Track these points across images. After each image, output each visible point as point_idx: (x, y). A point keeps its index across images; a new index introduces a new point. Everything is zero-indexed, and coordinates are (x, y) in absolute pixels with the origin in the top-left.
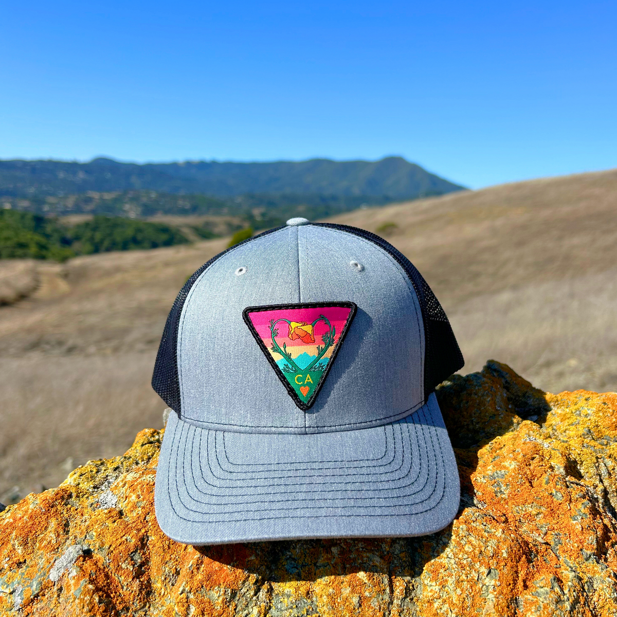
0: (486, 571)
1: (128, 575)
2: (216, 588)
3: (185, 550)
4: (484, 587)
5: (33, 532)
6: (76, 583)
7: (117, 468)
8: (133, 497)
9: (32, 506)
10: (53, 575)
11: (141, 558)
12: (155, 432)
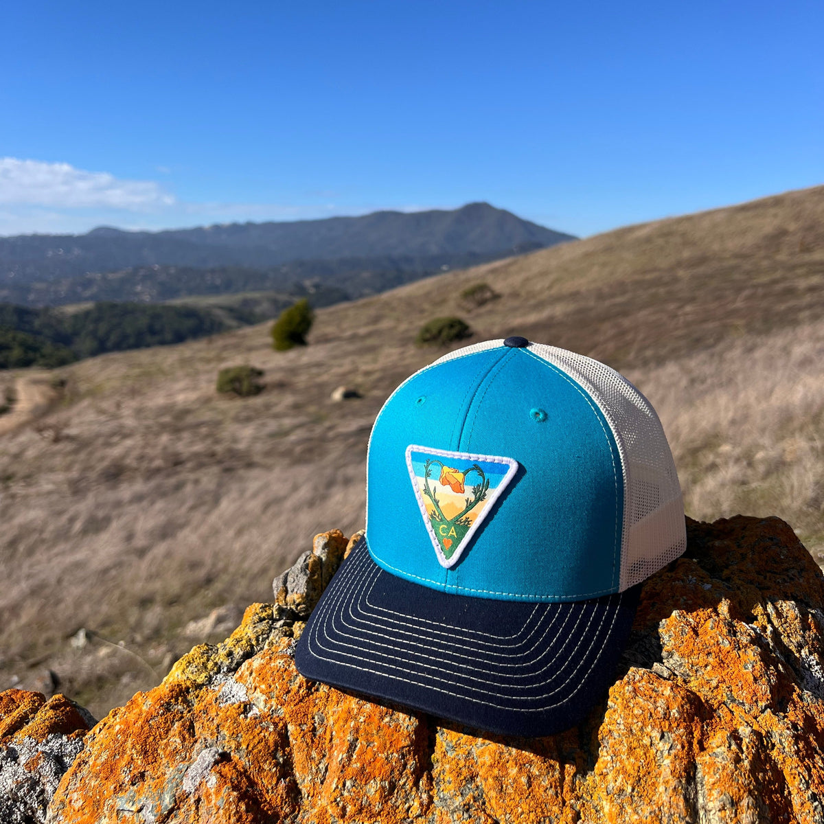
0: (659, 736)
1: (272, 777)
2: (372, 782)
3: (330, 742)
4: (659, 752)
5: (151, 738)
6: (218, 791)
7: (230, 654)
8: (263, 687)
9: (144, 708)
10: (188, 786)
11: (283, 756)
12: (266, 606)
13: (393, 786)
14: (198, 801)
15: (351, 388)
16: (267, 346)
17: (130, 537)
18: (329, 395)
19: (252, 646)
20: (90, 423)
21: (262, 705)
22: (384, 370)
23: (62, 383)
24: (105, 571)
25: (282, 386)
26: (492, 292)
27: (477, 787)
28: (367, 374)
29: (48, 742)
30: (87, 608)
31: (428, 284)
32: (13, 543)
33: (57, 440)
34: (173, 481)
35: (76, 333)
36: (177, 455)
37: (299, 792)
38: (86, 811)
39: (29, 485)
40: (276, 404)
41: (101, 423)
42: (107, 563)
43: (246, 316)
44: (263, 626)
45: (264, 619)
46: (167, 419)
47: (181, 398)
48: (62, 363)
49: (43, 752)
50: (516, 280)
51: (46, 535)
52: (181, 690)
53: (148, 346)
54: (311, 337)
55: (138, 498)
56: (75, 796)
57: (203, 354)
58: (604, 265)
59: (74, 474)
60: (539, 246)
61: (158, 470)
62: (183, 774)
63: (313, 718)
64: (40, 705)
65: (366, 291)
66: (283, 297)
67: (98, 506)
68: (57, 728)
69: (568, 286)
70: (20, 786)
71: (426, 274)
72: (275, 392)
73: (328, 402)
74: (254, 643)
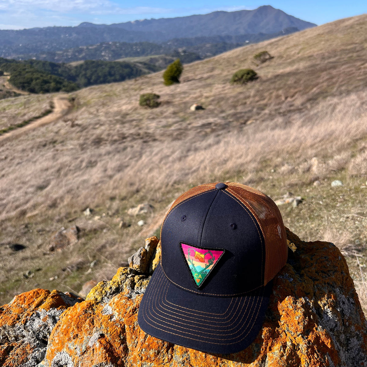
1: (118, 344)
2: (151, 350)
3: (139, 333)
4: (254, 350)
5: (80, 323)
6: (99, 349)
7: (111, 288)
8: (117, 309)
9: (78, 311)
10: (90, 344)
11: (123, 336)
12: (125, 269)
13: (159, 352)
14: (93, 350)
15: (199, 104)
16: (161, 83)
17: (105, 170)
18: (189, 108)
19: (119, 285)
20: (86, 118)
21: (117, 316)
22: (214, 96)
23: (73, 99)
24: (96, 184)
25: (168, 103)
26: (269, 55)
27: (188, 355)
28: (207, 97)
29: (50, 311)
30: (89, 200)
31: (238, 50)
32: (59, 171)
33: (73, 126)
34: (122, 146)
35: (78, 76)
36: (123, 134)
37: (128, 349)
38: (59, 344)
39: (63, 145)
40: (165, 112)
41: (90, 118)
42: (97, 181)
43: (152, 68)
44: (123, 277)
45: (124, 274)
46: (118, 118)
47: (124, 108)
48: (73, 90)
49: (48, 315)
50: (282, 49)
51: (71, 168)
52: (91, 305)
53: (109, 82)
54: (181, 79)
55: (109, 153)
56: (56, 338)
57: (133, 87)
58: (328, 40)
59: (81, 141)
60: (295, 30)
61: (115, 141)
62: (89, 339)
63: (134, 323)
64: (48, 295)
65: (208, 54)
66: (169, 58)
67: (92, 156)
68: (53, 306)
69: (307, 53)
70: (41, 327)
71: (238, 45)
72: (165, 106)
73: (189, 111)
74: (120, 283)
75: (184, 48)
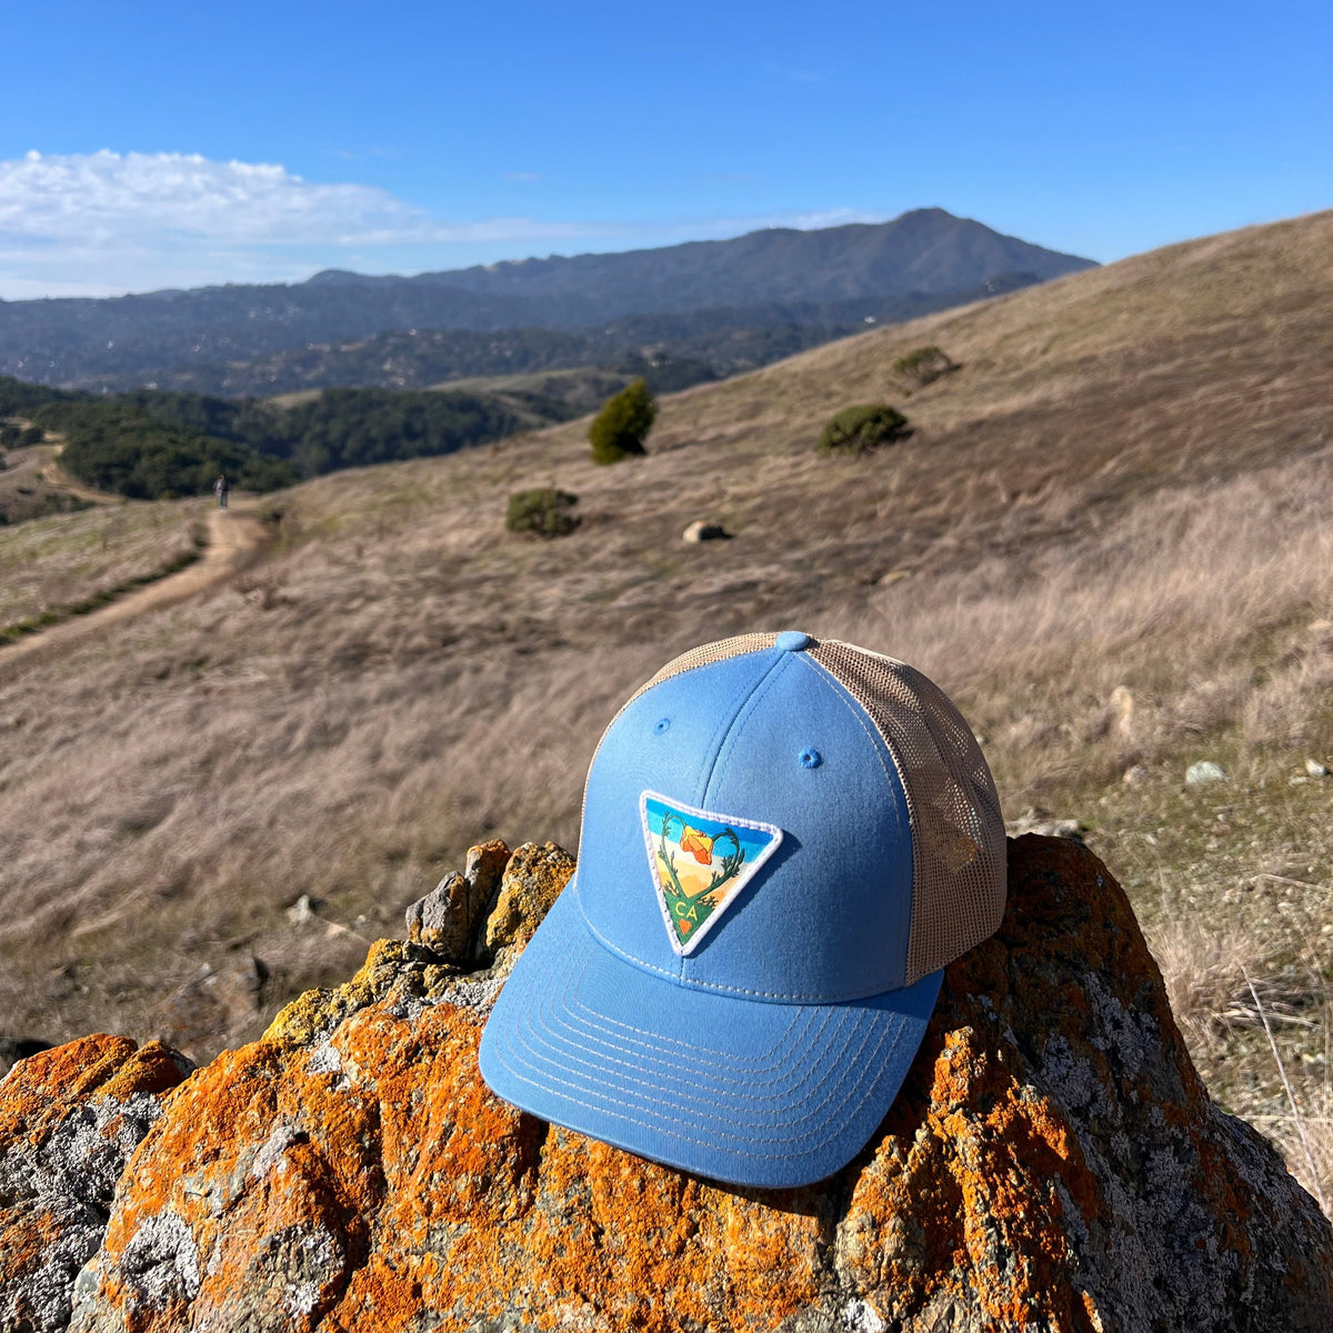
15: (713, 522)
16: (584, 455)
17: (376, 756)
18: (680, 535)
20: (319, 579)
22: (764, 493)
23: (277, 517)
24: (340, 807)
25: (606, 519)
26: (946, 358)
28: (739, 499)
30: (310, 864)
31: (842, 347)
32: (207, 763)
33: (269, 605)
34: (441, 668)
35: (297, 439)
36: (447, 627)
39: (228, 674)
40: (597, 550)
41: (334, 578)
42: (342, 795)
43: (552, 408)
46: (432, 572)
47: (453, 539)
48: (278, 484)
50: (988, 338)
51: (253, 752)
53: (404, 457)
54: (650, 441)
55: (390, 695)
57: (485, 470)
59: (295, 658)
60: (1029, 279)
61: (420, 651)
65: (741, 362)
66: (609, 376)
67: (330, 707)
71: (840, 333)
72: (595, 530)
73: (677, 545)
75: (661, 346)
